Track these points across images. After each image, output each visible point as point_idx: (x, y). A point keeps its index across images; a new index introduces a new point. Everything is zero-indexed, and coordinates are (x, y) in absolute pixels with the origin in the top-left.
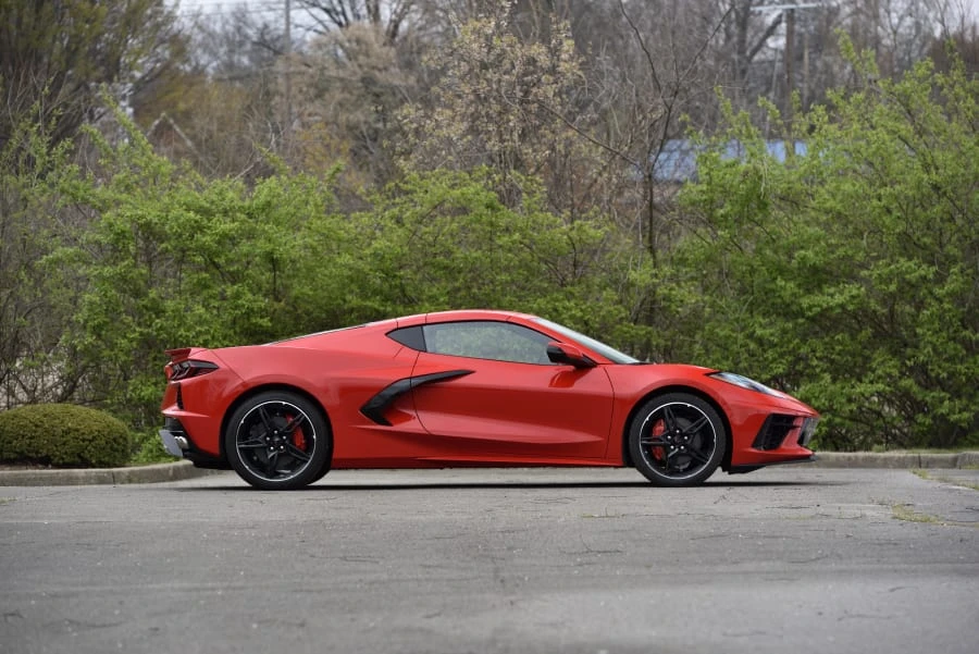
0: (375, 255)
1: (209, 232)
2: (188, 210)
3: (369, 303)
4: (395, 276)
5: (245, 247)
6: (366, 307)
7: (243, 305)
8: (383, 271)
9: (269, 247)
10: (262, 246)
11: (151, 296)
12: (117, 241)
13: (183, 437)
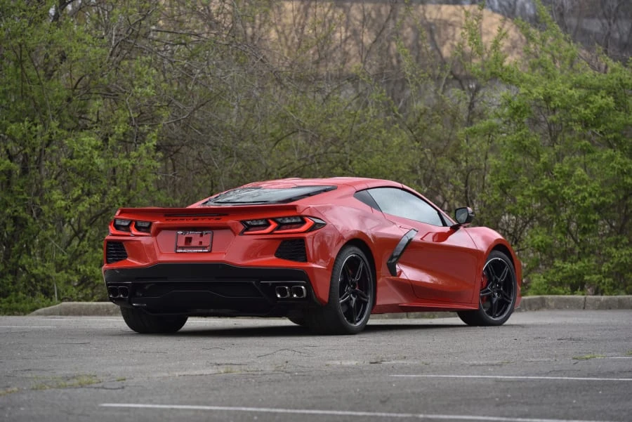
13: (303, 287)
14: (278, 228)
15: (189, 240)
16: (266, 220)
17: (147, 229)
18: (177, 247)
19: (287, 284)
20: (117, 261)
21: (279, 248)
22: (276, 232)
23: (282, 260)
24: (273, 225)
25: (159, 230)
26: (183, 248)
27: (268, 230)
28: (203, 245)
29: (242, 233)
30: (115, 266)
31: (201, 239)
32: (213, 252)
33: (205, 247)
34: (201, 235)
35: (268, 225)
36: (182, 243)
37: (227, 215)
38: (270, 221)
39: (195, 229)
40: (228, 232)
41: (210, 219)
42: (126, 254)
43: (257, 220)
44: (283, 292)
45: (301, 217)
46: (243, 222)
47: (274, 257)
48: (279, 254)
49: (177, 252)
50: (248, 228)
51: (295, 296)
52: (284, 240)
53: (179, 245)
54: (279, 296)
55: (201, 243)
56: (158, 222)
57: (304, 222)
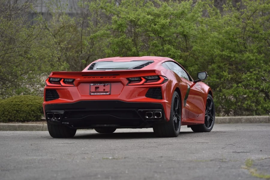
0: (226, 32)
1: (158, 24)
2: (148, 15)
3: (224, 53)
4: (235, 41)
5: (173, 30)
6: (222, 54)
7: (171, 54)
8: (230, 39)
9: (182, 30)
10: (180, 29)
11: (133, 50)
12: (119, 28)
13: (161, 112)
14: (146, 82)
15: (97, 88)
16: (140, 78)
17: (71, 83)
18: (91, 92)
19: (152, 111)
20: (52, 100)
21: (147, 92)
22: (146, 84)
23: (150, 98)
24: (144, 80)
25: (79, 83)
26: (94, 92)
27: (141, 83)
28: (106, 91)
29: (127, 85)
30: (50, 102)
31: (104, 88)
32: (111, 94)
33: (107, 92)
34: (104, 86)
35: (141, 80)
36: (93, 89)
37: (119, 75)
38: (142, 78)
39: (100, 82)
40: (120, 84)
41: (110, 77)
42: (58, 96)
43: (134, 78)
44: (150, 115)
45: (158, 76)
46: (128, 79)
47: (144, 97)
48: (148, 95)
49: (91, 95)
50: (130, 81)
51: (156, 117)
52: (150, 88)
53: (92, 91)
54: (147, 117)
55: (104, 90)
56: (79, 79)
57: (159, 79)
